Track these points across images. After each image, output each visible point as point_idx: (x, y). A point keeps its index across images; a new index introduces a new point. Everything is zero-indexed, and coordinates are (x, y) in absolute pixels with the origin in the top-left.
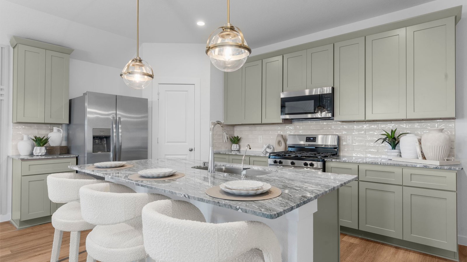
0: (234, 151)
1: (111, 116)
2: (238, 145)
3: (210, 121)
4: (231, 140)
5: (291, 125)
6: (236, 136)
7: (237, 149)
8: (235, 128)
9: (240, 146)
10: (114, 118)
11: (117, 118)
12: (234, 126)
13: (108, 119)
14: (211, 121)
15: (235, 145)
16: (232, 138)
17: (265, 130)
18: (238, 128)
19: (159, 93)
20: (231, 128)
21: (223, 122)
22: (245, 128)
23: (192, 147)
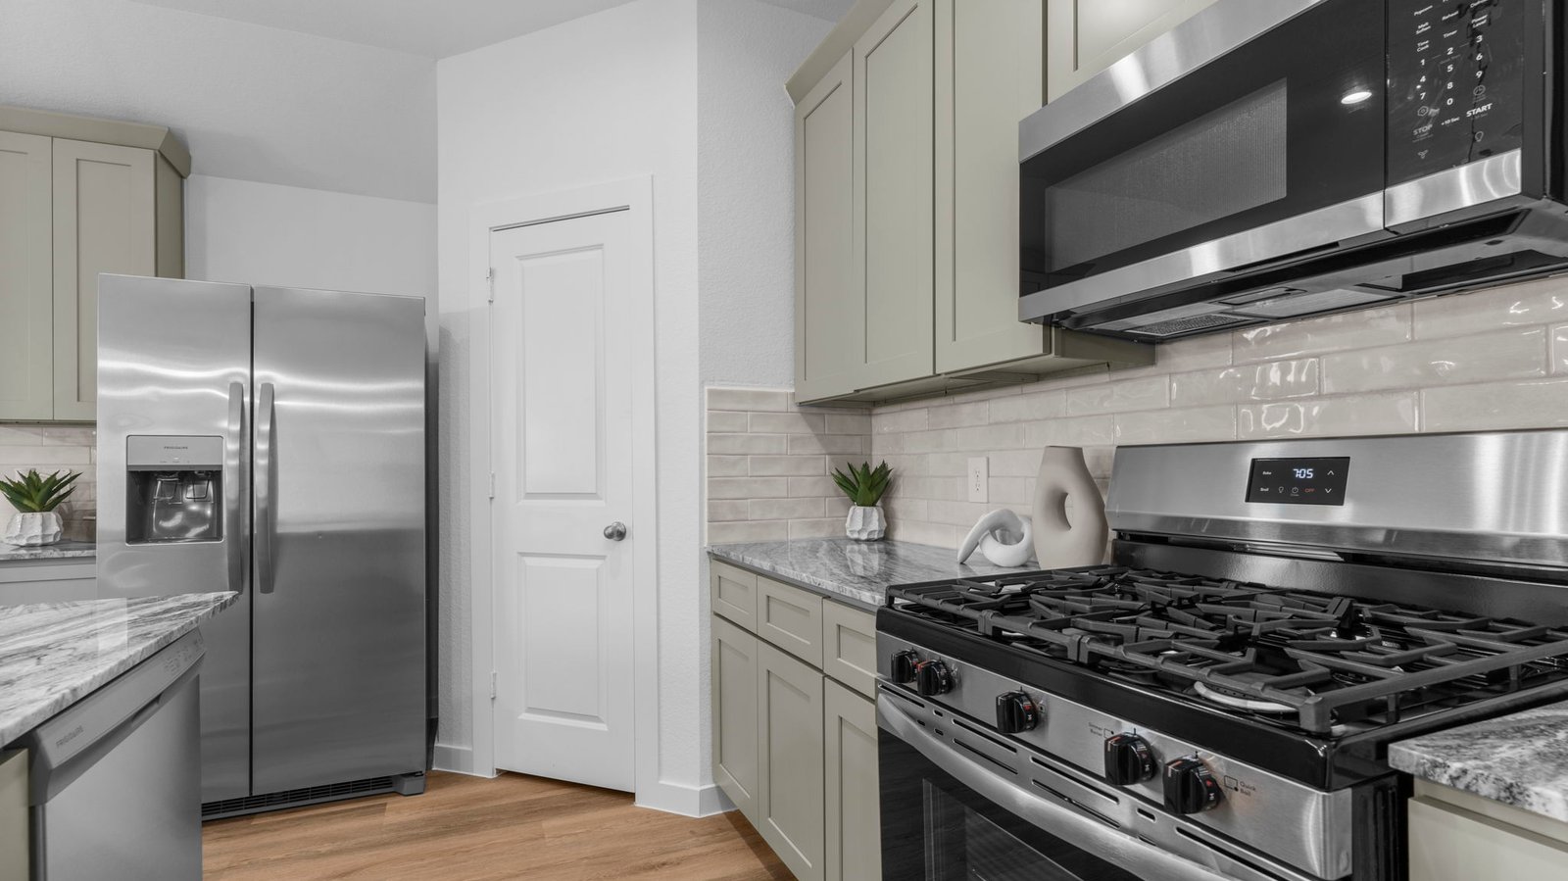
0: (857, 541)
2: (875, 514)
3: (702, 383)
4: (843, 482)
5: (1150, 370)
6: (875, 465)
7: (871, 533)
8: (875, 421)
9: (889, 517)
10: (236, 390)
11: (256, 391)
12: (869, 406)
14: (706, 388)
15: (860, 510)
16: (846, 471)
17: (996, 424)
18: (886, 423)
19: (491, 272)
20: (851, 421)
21: (793, 391)
22: (915, 417)
23: (626, 522)
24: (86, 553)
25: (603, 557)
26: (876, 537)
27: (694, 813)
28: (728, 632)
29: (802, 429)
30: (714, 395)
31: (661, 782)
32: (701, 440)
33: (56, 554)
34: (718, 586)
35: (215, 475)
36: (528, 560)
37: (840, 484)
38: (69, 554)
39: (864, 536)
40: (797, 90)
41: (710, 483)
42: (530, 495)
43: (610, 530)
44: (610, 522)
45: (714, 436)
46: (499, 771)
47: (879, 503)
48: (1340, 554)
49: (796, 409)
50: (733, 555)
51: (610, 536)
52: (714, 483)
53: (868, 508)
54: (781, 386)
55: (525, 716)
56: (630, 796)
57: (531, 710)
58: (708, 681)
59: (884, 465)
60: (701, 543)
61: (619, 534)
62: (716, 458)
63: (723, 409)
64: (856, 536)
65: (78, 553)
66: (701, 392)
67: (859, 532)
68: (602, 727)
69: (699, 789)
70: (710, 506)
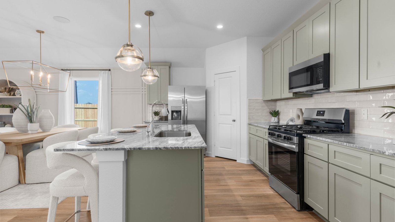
1: (182, 98)
3: (247, 98)
4: (271, 113)
6: (277, 110)
7: (275, 121)
8: (277, 103)
9: (279, 119)
10: (183, 100)
11: (185, 100)
12: (276, 100)
13: (180, 100)
14: (248, 99)
15: (273, 118)
16: (271, 111)
17: (294, 104)
18: (278, 103)
19: (215, 81)
20: (273, 103)
21: (262, 98)
22: (282, 103)
23: (235, 119)
24: (167, 121)
25: (232, 124)
26: (276, 122)
27: (246, 163)
28: (251, 136)
29: (264, 104)
30: (249, 99)
31: (241, 158)
32: (247, 106)
33: (158, 122)
34: (250, 129)
35: (180, 111)
36: (220, 125)
37: (270, 113)
38: (163, 122)
39: (274, 122)
40: (263, 50)
41: (248, 113)
42: (220, 115)
43: (233, 120)
44: (233, 119)
45: (249, 106)
46: (216, 156)
47: (277, 117)
48: (325, 122)
49: (263, 101)
50: (252, 124)
51: (233, 121)
52: (249, 113)
53: (275, 118)
54: (260, 98)
55: (220, 148)
56: (236, 160)
57: (220, 147)
58: (248, 143)
59: (278, 110)
60: (247, 122)
61: (235, 121)
62: (249, 109)
63: (251, 102)
64: (273, 122)
65: (164, 121)
66: (247, 99)
67: (273, 121)
68: (232, 150)
69: (247, 159)
70: (248, 117)
